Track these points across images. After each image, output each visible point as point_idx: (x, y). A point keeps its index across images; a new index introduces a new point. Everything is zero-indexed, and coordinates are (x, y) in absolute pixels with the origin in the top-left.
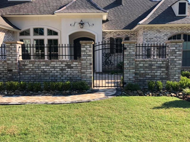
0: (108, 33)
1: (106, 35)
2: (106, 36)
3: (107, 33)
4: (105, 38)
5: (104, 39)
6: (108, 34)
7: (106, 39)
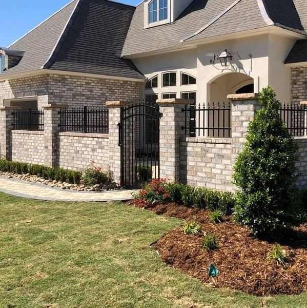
0: (305, 69)
1: (301, 75)
2: (300, 78)
3: (301, 69)
4: (298, 83)
5: (295, 84)
6: (304, 72)
7: (299, 85)
